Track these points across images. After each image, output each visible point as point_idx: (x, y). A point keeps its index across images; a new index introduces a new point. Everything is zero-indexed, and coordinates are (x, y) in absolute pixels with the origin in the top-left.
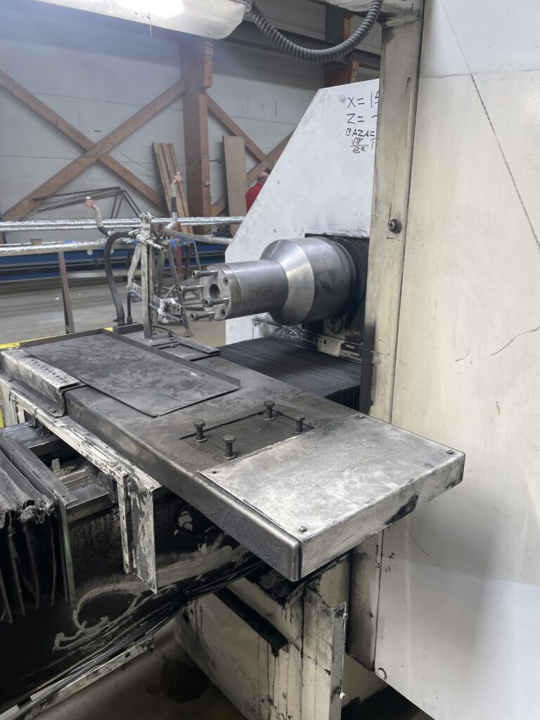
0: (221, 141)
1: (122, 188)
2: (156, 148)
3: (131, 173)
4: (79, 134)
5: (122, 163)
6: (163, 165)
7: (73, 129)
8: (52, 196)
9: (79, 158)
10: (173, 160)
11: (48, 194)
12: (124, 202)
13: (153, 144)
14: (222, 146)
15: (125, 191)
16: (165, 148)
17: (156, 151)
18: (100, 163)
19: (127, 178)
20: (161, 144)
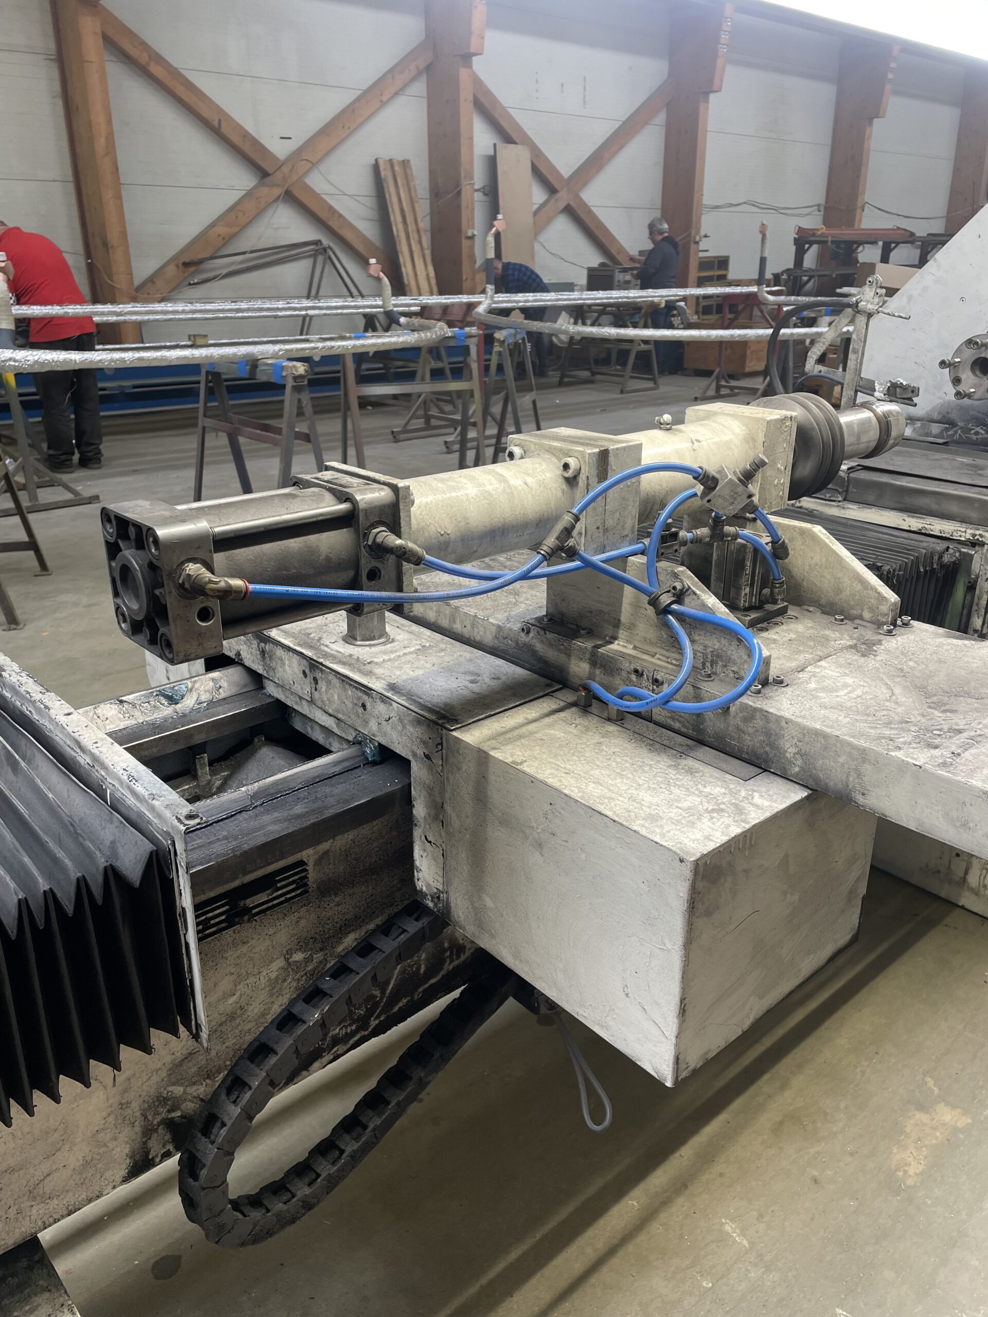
0: (492, 153)
1: (326, 242)
2: (382, 168)
3: (340, 216)
4: (255, 143)
5: (324, 197)
6: (395, 199)
7: (246, 135)
8: (213, 258)
9: (255, 188)
10: (409, 190)
11: (207, 255)
12: (328, 268)
13: (376, 160)
14: (492, 162)
15: (329, 247)
16: (397, 168)
17: (383, 174)
18: (289, 197)
19: (333, 224)
20: (390, 160)
